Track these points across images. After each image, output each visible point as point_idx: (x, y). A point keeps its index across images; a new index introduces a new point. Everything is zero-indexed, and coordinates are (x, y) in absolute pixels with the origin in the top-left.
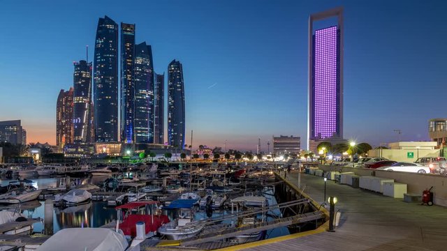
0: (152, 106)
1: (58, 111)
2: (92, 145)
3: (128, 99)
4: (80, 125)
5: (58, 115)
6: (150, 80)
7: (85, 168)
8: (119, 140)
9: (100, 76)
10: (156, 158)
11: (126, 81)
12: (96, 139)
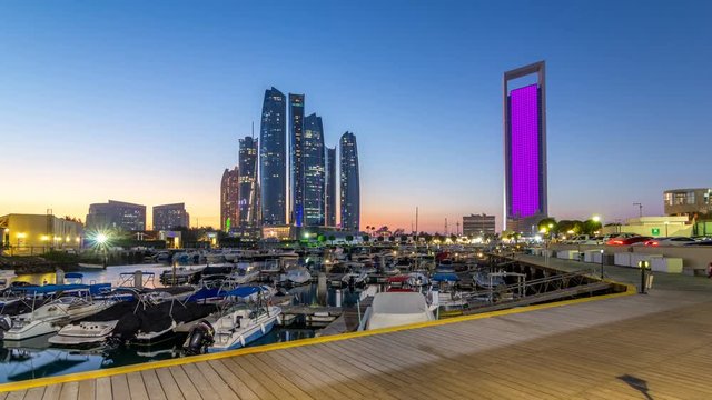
0: (323, 184)
1: (222, 192)
2: (258, 229)
3: (298, 177)
4: (245, 207)
5: (222, 196)
6: (320, 154)
7: (272, 252)
8: (288, 223)
9: (266, 153)
10: (335, 242)
11: (295, 158)
12: (263, 221)
